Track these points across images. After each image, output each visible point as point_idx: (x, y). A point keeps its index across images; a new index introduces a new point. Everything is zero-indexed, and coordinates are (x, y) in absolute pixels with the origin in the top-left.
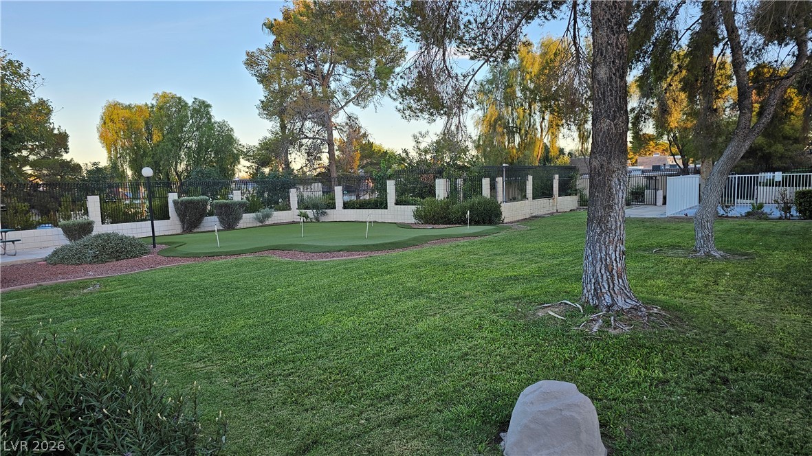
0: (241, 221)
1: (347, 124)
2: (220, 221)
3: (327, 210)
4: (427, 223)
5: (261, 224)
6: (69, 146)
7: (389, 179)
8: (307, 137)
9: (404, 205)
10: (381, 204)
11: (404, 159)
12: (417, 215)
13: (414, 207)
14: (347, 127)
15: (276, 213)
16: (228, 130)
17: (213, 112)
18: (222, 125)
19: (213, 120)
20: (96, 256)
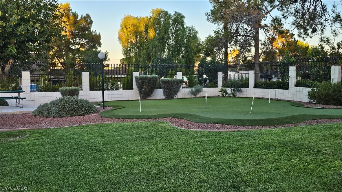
0: (179, 94)
1: (272, 25)
2: (164, 92)
3: (242, 89)
4: (319, 103)
5: (193, 96)
6: (102, 43)
7: (292, 65)
8: (240, 35)
9: (302, 87)
10: (284, 86)
11: (319, 52)
12: (312, 96)
13: (309, 89)
14: (272, 27)
15: (205, 89)
16: (194, 33)
17: (185, 20)
18: (191, 29)
19: (185, 27)
20: (58, 113)
